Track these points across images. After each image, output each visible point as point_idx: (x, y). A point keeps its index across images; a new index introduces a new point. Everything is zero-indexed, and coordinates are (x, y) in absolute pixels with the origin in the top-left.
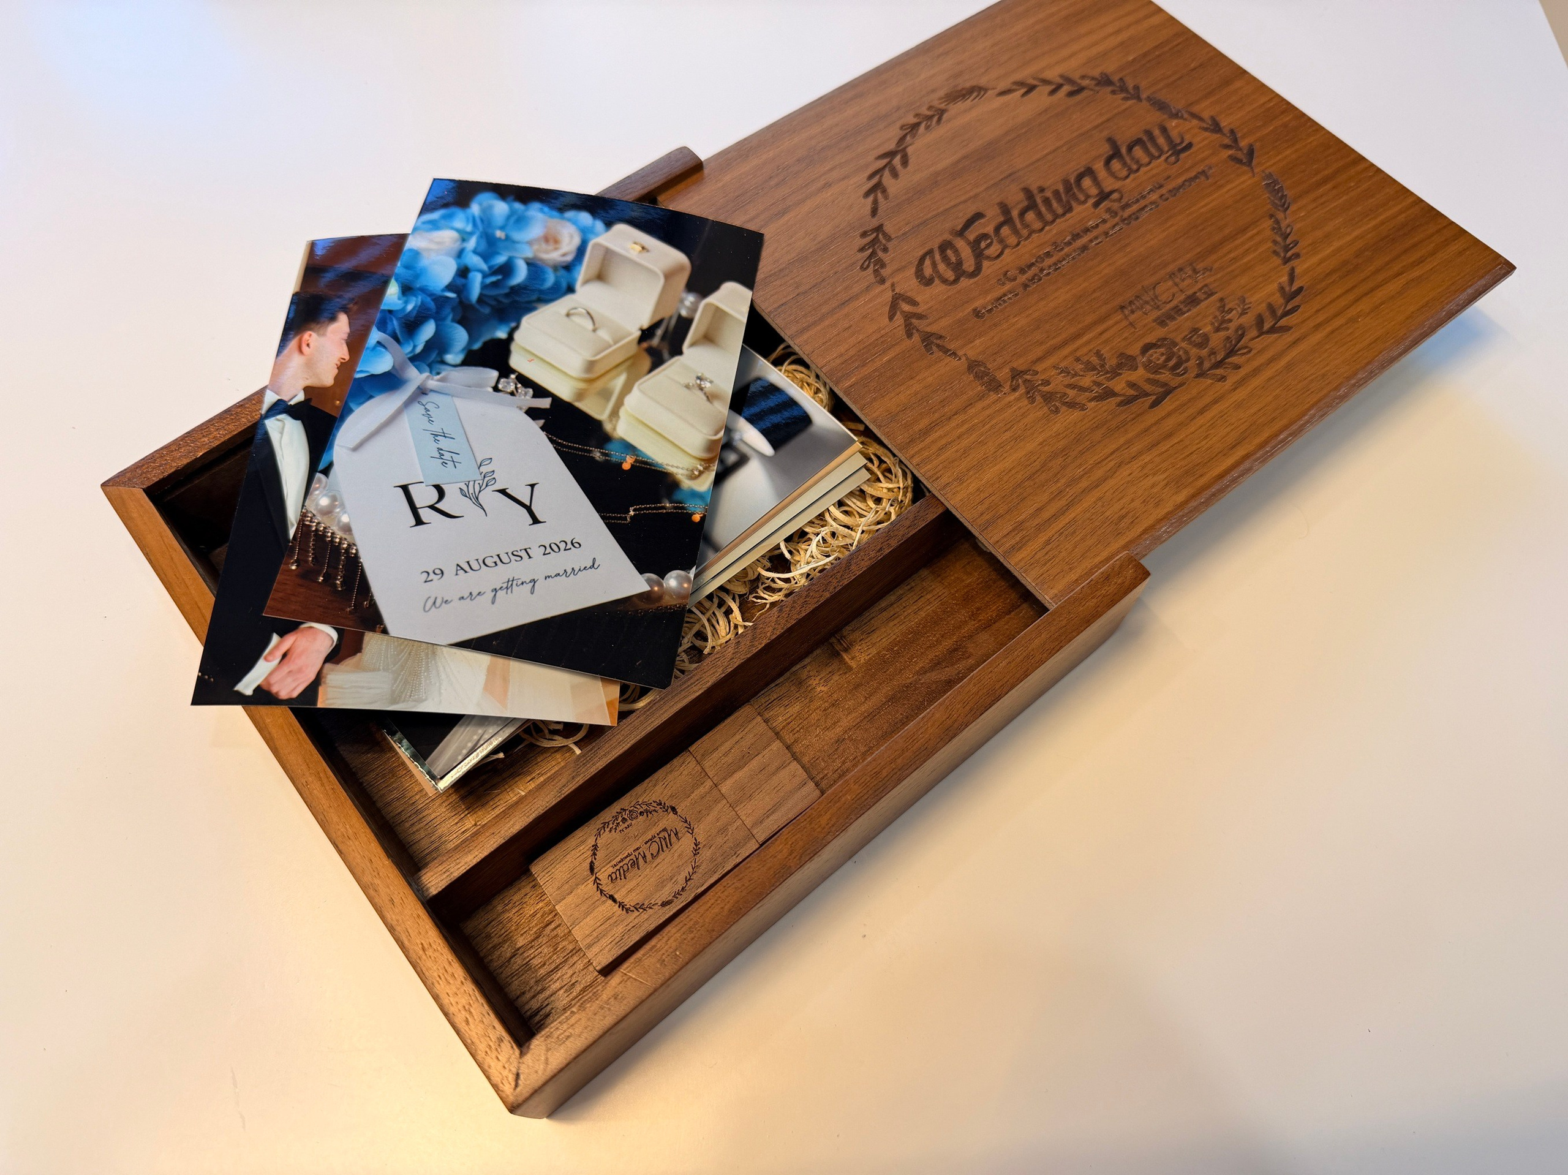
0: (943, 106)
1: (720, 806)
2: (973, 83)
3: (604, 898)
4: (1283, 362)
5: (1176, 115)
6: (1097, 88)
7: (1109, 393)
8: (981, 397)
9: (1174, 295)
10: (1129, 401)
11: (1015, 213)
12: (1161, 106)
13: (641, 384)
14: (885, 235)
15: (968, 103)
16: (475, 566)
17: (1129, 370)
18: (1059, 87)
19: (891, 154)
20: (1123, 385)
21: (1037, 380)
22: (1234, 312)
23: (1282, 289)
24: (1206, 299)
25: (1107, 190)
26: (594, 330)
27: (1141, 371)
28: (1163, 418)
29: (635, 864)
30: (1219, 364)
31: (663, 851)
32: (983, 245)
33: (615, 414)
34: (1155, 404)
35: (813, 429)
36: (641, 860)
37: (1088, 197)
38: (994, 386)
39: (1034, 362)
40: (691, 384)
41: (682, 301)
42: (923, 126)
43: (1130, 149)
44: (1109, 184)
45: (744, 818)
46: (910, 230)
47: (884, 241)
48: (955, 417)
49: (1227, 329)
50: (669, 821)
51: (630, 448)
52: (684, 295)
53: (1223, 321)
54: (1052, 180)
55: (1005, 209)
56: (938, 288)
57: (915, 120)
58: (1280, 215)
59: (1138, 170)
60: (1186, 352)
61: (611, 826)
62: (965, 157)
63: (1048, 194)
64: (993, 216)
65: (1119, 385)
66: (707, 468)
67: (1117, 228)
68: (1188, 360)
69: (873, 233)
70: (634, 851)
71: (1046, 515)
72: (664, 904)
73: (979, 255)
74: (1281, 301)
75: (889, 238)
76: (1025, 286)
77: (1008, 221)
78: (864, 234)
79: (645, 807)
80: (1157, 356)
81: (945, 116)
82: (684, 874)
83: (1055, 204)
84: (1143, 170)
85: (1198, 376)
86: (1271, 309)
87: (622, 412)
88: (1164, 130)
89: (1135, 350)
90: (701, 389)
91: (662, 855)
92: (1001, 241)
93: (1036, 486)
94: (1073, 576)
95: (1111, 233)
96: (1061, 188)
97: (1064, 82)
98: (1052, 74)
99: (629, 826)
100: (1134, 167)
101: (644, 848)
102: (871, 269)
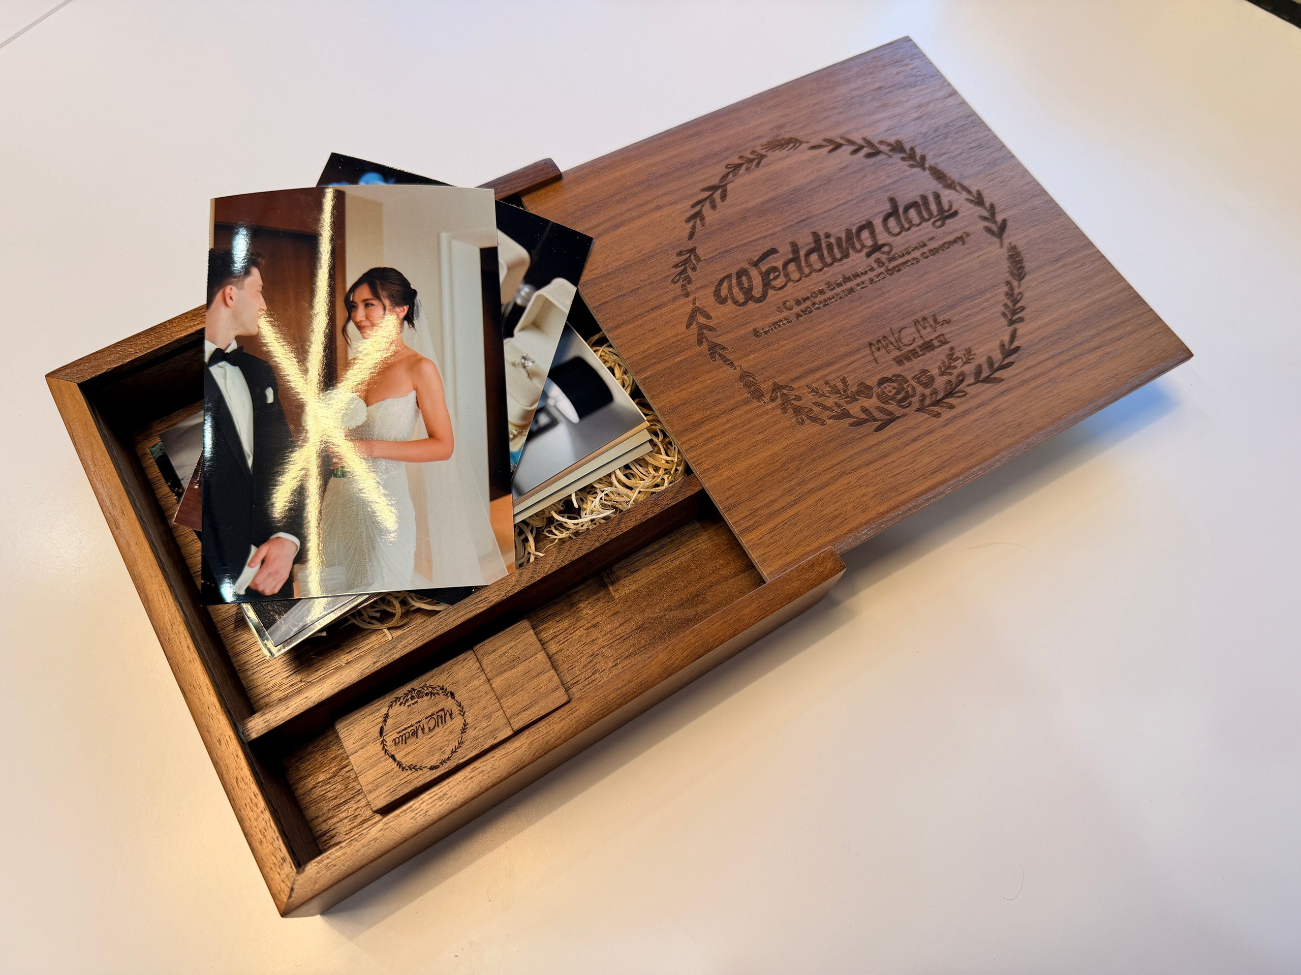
0: (763, 152)
1: (489, 697)
2: (791, 135)
3: (387, 756)
4: (989, 408)
5: (950, 186)
6: (891, 154)
7: (846, 415)
8: (747, 402)
9: (914, 340)
10: (860, 423)
11: (802, 253)
12: (938, 175)
14: (696, 257)
15: (784, 152)
17: (865, 397)
19: (713, 188)
20: (858, 409)
21: (792, 395)
22: (960, 360)
23: (1002, 346)
24: (939, 346)
25: (880, 243)
27: (874, 400)
28: (884, 441)
29: (415, 734)
30: (937, 403)
31: (438, 726)
32: (772, 276)
34: (879, 429)
35: (613, 406)
36: (420, 731)
37: (863, 246)
38: (758, 394)
39: (793, 380)
40: (517, 362)
41: (522, 289)
42: (744, 166)
43: (907, 209)
45: (505, 709)
46: (716, 255)
47: (694, 262)
48: (722, 416)
49: (951, 374)
50: (449, 703)
52: (521, 286)
53: (949, 367)
55: (795, 249)
56: (730, 307)
57: (740, 161)
58: (1015, 283)
59: (909, 229)
60: (913, 389)
61: (401, 701)
62: (773, 199)
63: (832, 240)
64: (785, 251)
65: (854, 409)
66: (520, 433)
68: (913, 396)
69: (687, 253)
70: (416, 723)
71: (777, 506)
72: (432, 768)
73: (767, 285)
74: (1000, 356)
75: (698, 260)
76: (798, 316)
77: (795, 259)
78: (680, 254)
79: (430, 690)
80: (889, 388)
81: (764, 162)
82: (452, 747)
83: (836, 250)
84: (913, 229)
85: (918, 410)
86: (990, 361)
88: (937, 197)
89: (872, 382)
90: (524, 367)
91: (437, 730)
92: (787, 275)
93: (774, 481)
94: (788, 559)
95: (876, 280)
96: (843, 236)
97: (865, 145)
98: (857, 137)
99: (415, 703)
100: (906, 226)
101: (424, 722)
102: (680, 283)
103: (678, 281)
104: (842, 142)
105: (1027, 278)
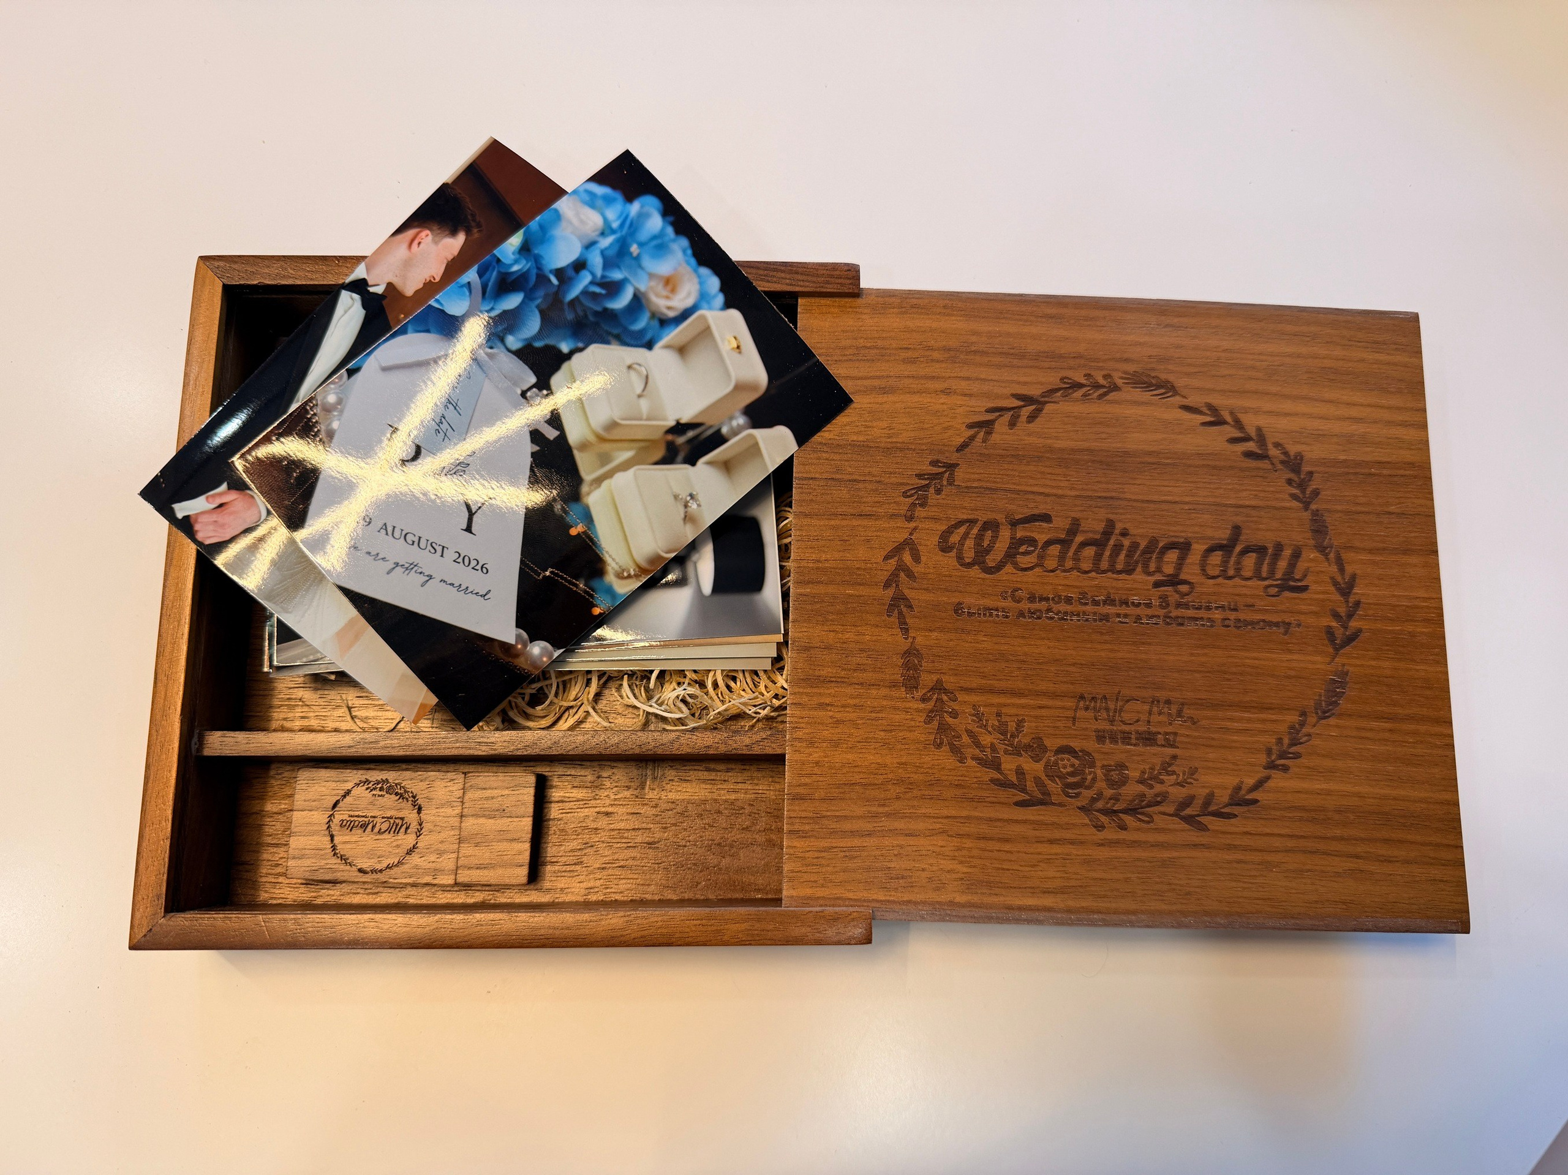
0: (1119, 382)
1: (452, 833)
2: (1171, 378)
3: (327, 832)
4: (1166, 854)
5: (1322, 549)
6: (1280, 466)
7: (996, 765)
8: (894, 685)
9: (1138, 721)
10: (1004, 784)
11: (1079, 539)
12: (1319, 528)
13: (639, 469)
14: (952, 475)
15: (1146, 396)
16: (397, 534)
17: (1032, 757)
18: (1247, 439)
19: (1027, 400)
20: (1014, 767)
21: (949, 707)
23: (1238, 788)
24: (1163, 746)
25: (1182, 577)
26: (640, 396)
27: (1039, 766)
28: (1017, 821)
29: (364, 826)
30: (1109, 812)
31: (389, 833)
32: (1022, 549)
33: (599, 481)
35: (757, 597)
36: (370, 826)
37: (1159, 570)
38: (911, 684)
39: (964, 689)
40: (680, 497)
41: (731, 418)
42: (1084, 390)
43: (1245, 551)
44: (1191, 571)
45: (460, 856)
46: (976, 488)
47: (945, 483)
48: (856, 686)
49: (1151, 787)
50: (411, 816)
51: (588, 518)
52: (738, 414)
53: (1155, 778)
54: (1142, 531)
55: (1074, 528)
57: (1083, 381)
58: (1312, 719)
59: (1230, 578)
60: (1094, 779)
61: (370, 785)
62: (1090, 451)
63: (1126, 542)
64: (1061, 523)
65: (1009, 764)
66: (637, 576)
67: (1154, 620)
68: (1088, 788)
69: (944, 467)
70: (372, 817)
72: (360, 871)
73: (1010, 555)
74: (1226, 799)
75: (951, 483)
76: (1021, 614)
77: (1065, 543)
78: (934, 463)
79: (402, 791)
80: (1067, 763)
81: (1112, 396)
82: (390, 861)
83: (1122, 557)
84: (1237, 580)
85: (1081, 808)
86: (1209, 800)
87: (606, 484)
88: (1296, 555)
90: (686, 506)
91: (386, 836)
92: (1041, 557)
93: (863, 796)
94: (821, 893)
95: (1144, 621)
96: (1143, 544)
97: (1255, 438)
98: (1251, 423)
99: (381, 796)
100: (1231, 572)
101: (379, 820)
102: (910, 500)
103: (912, 495)
104: (1229, 419)
105: (1332, 721)
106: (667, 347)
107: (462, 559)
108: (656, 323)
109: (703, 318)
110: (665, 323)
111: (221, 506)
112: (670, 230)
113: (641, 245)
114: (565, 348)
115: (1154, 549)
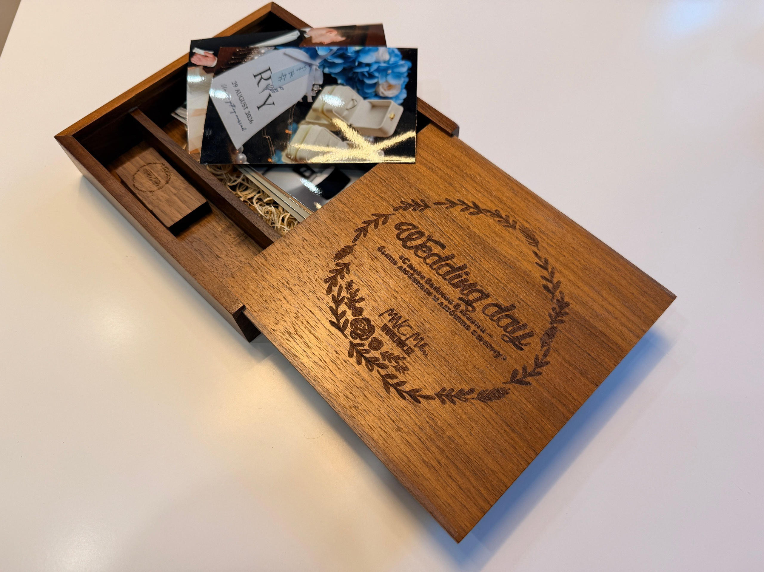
0: (517, 227)
3: (138, 169)
7: (338, 304)
8: (333, 252)
9: (404, 335)
10: (334, 312)
11: (448, 262)
12: (551, 333)
14: (424, 209)
15: (524, 239)
16: (239, 95)
17: (353, 312)
18: (551, 282)
20: (343, 309)
21: (343, 274)
22: (396, 364)
23: (417, 391)
24: (404, 351)
27: (352, 318)
28: (324, 327)
29: (149, 175)
31: (152, 182)
32: (424, 249)
33: (309, 123)
34: (331, 323)
36: (150, 177)
37: (467, 295)
38: (339, 256)
39: (354, 272)
41: (369, 136)
42: (500, 219)
43: (507, 316)
46: (428, 218)
47: (419, 209)
49: (384, 360)
51: (295, 131)
52: (372, 137)
53: (389, 358)
54: (475, 278)
55: (450, 258)
57: (504, 216)
58: (474, 395)
60: (367, 339)
61: (163, 166)
63: (464, 277)
64: (447, 252)
65: (343, 307)
67: (447, 309)
68: (361, 339)
69: (424, 204)
70: (154, 175)
73: (417, 248)
74: (408, 390)
75: (422, 211)
76: (400, 268)
77: (441, 259)
79: (169, 175)
81: (510, 229)
83: (457, 280)
85: (351, 343)
86: (401, 383)
87: (311, 126)
89: (365, 314)
92: (428, 257)
96: (470, 282)
97: (554, 283)
98: (558, 278)
100: (495, 318)
102: (401, 205)
103: (403, 204)
104: (550, 270)
105: (482, 403)
106: (370, 103)
107: (248, 114)
108: (374, 94)
109: (390, 103)
110: (377, 95)
111: (206, 56)
112: (406, 74)
113: (393, 72)
114: (339, 81)
115: (473, 287)
